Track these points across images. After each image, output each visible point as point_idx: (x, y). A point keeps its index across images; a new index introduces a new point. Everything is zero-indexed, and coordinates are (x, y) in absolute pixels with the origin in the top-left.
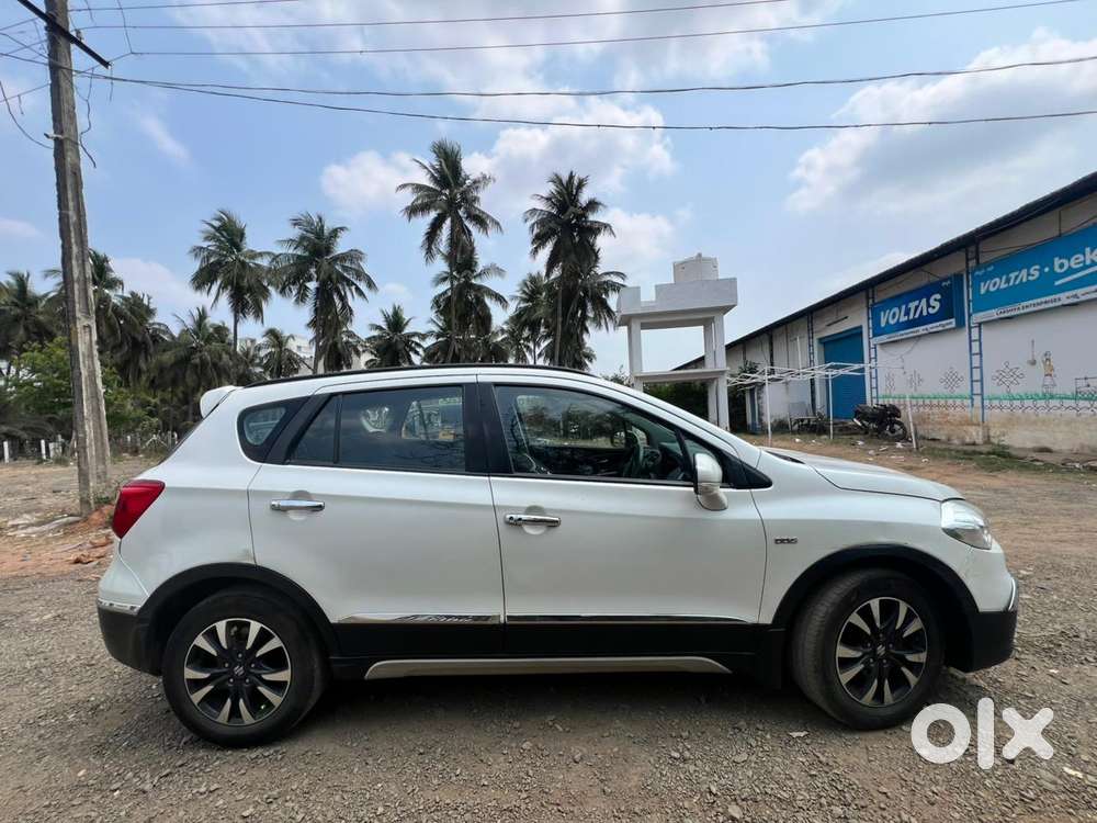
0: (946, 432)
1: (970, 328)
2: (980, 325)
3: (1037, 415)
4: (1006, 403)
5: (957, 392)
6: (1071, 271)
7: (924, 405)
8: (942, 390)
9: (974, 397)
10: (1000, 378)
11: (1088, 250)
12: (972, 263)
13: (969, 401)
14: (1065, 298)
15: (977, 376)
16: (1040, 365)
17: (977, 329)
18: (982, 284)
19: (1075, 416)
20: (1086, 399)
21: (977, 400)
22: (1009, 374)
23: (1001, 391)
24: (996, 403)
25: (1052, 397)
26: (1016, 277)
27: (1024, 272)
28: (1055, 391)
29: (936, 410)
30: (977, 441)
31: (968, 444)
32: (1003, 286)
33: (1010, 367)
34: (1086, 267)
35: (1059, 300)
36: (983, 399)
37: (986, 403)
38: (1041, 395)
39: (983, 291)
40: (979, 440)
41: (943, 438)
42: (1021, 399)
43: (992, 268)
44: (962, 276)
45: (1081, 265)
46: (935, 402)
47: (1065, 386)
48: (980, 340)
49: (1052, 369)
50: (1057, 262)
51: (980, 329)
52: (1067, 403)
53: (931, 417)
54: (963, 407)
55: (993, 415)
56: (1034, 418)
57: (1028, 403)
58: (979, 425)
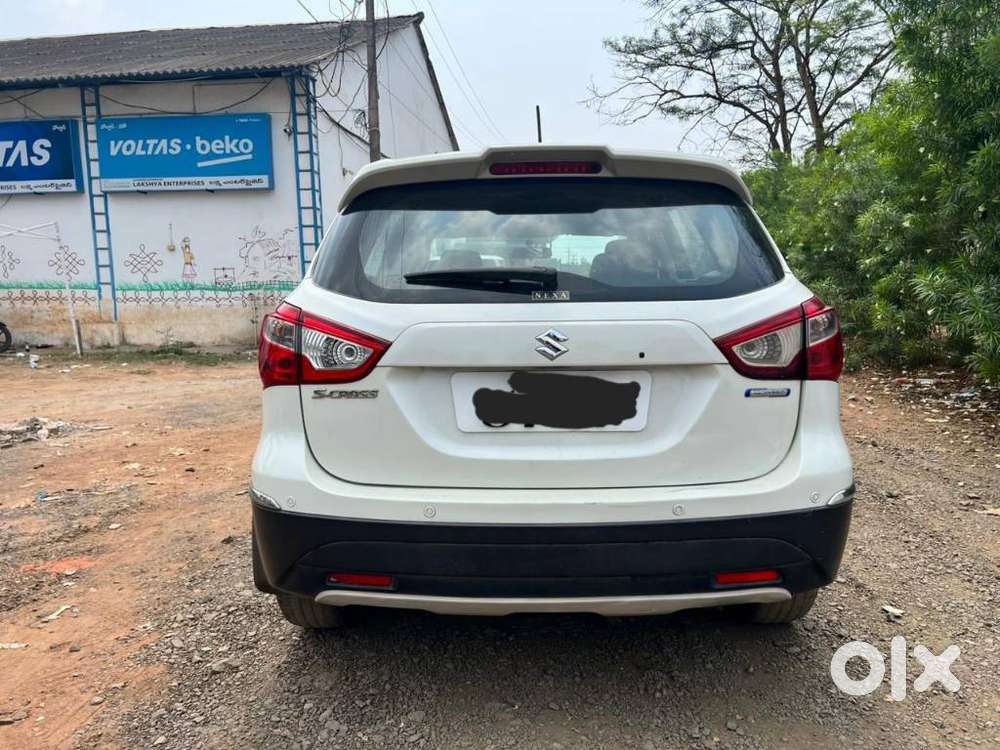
0: (62, 335)
1: (92, 196)
2: (105, 195)
3: (179, 308)
4: (143, 294)
5: (77, 279)
6: (211, 156)
7: (23, 298)
8: (50, 276)
9: (102, 287)
10: (135, 263)
11: (227, 138)
12: (91, 111)
13: (96, 292)
14: (208, 182)
15: (104, 258)
16: (179, 254)
17: (102, 199)
18: (112, 143)
19: (215, 308)
20: (224, 290)
21: (106, 290)
22: (143, 260)
23: (136, 279)
24: (130, 294)
25: (193, 288)
26: (155, 146)
27: (164, 142)
28: (196, 281)
29: (44, 305)
30: (112, 344)
31: (99, 348)
32: (140, 152)
33: (147, 251)
34: (225, 155)
35: (203, 184)
36: (114, 290)
37: (119, 294)
38: (181, 285)
39: (114, 152)
40: (115, 341)
41: (56, 342)
42: (161, 290)
43: (124, 126)
44: (75, 123)
45: (222, 152)
46: (41, 293)
47: (205, 277)
48: (106, 214)
49: (192, 258)
50: (199, 142)
51: (106, 201)
52: (209, 294)
53: (35, 315)
54: (86, 299)
55: (127, 309)
56: (175, 310)
57: (168, 294)
58: (111, 322)
